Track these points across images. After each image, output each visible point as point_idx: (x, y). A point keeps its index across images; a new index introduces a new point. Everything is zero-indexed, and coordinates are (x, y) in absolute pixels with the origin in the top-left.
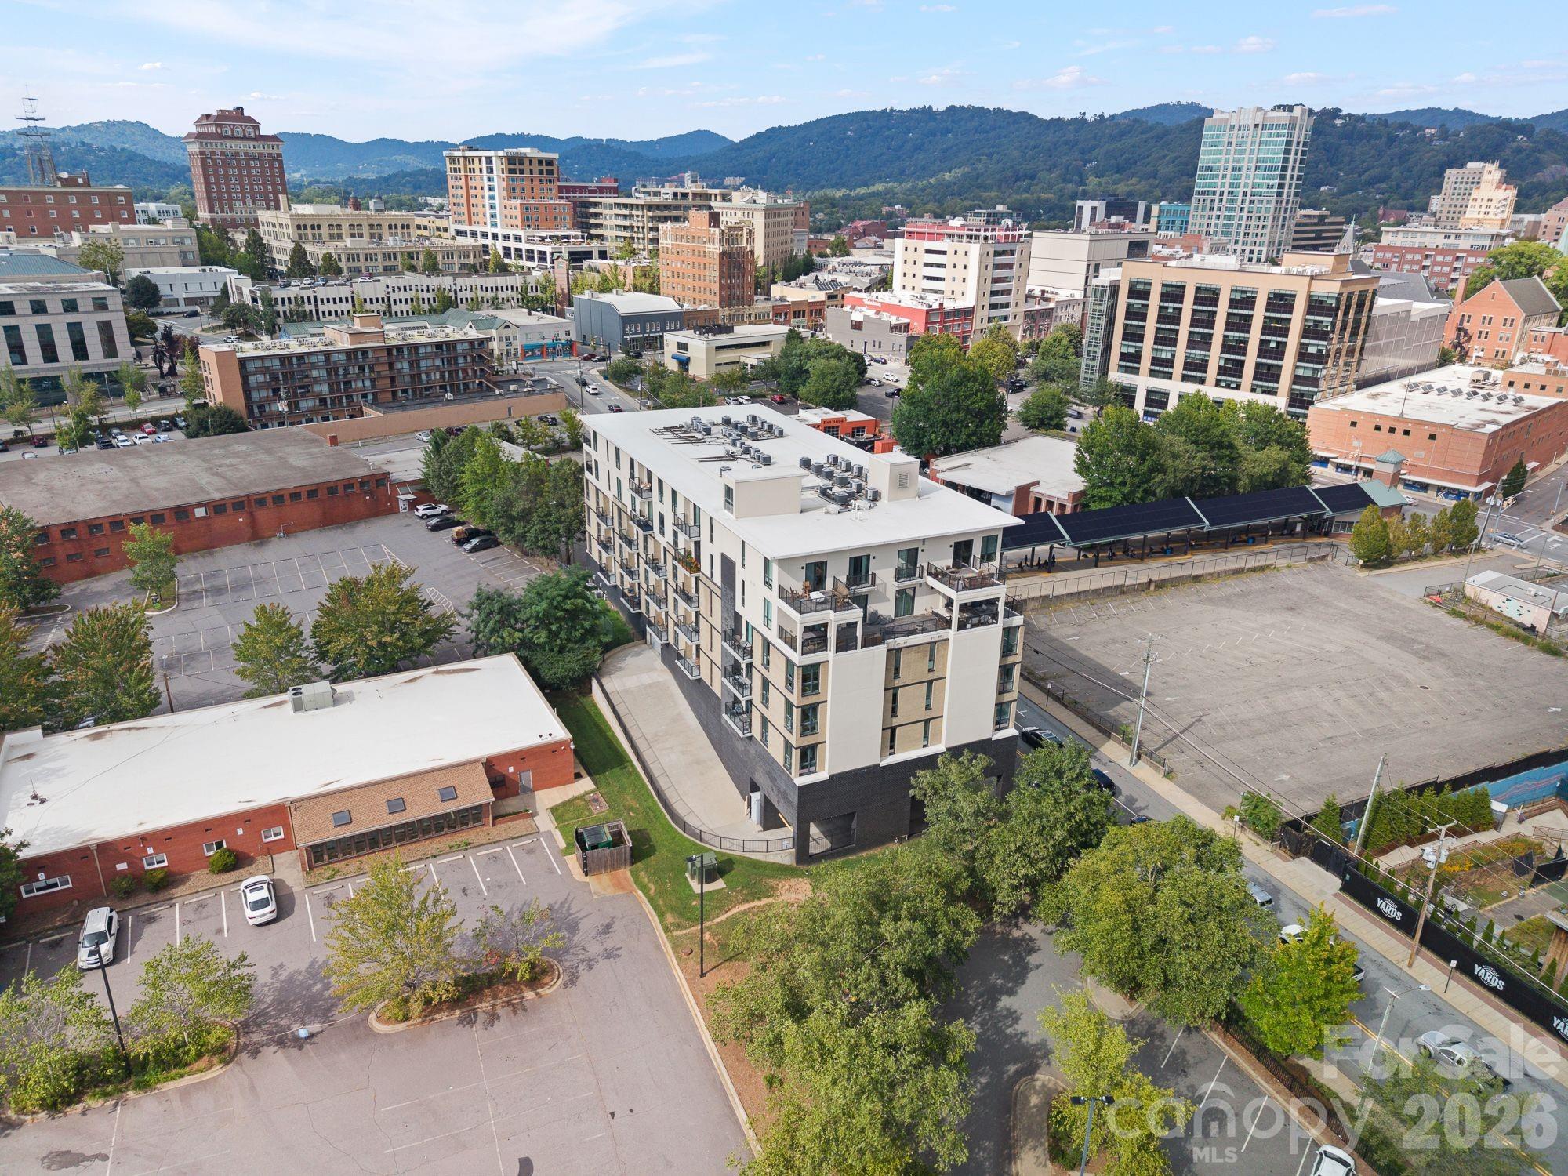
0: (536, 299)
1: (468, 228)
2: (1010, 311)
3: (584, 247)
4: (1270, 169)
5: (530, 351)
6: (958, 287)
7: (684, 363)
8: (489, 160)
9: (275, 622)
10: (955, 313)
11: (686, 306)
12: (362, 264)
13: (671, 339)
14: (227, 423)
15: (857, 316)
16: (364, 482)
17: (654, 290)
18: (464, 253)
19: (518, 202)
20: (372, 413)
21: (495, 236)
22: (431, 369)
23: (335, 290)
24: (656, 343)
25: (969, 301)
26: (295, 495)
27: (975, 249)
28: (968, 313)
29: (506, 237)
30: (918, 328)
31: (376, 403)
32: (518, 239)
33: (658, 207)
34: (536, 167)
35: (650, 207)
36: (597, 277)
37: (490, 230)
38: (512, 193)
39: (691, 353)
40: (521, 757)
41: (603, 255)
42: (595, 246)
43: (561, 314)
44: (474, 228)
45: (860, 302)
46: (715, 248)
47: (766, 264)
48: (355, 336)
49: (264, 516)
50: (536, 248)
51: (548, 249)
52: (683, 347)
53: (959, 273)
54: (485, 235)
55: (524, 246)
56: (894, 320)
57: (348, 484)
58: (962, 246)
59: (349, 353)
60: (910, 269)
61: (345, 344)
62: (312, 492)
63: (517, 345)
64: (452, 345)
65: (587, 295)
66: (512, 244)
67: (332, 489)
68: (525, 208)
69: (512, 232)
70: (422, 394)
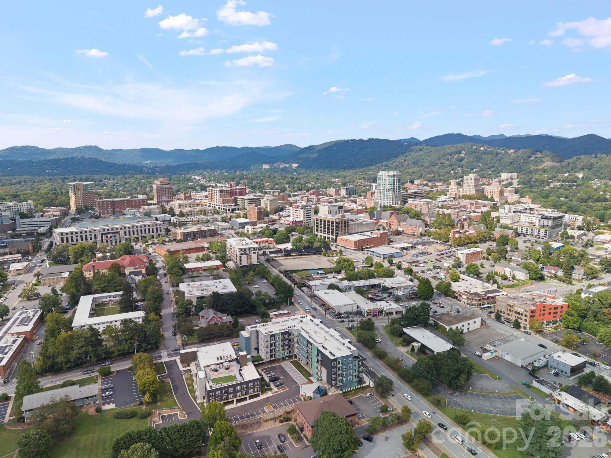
0: (224, 220)
1: (211, 203)
2: (311, 221)
3: (235, 207)
4: (391, 185)
5: (223, 229)
6: (300, 217)
7: (248, 231)
8: (216, 191)
9: (198, 256)
10: (298, 222)
11: (251, 221)
12: (192, 213)
13: (246, 227)
14: (181, 241)
15: (281, 222)
16: (201, 247)
17: (246, 218)
18: (211, 210)
19: (222, 199)
20: (199, 240)
21: (217, 205)
22: (207, 234)
23: (189, 219)
24: (244, 227)
25: (301, 220)
26: (194, 249)
27: (302, 210)
28: (302, 221)
29: (219, 205)
30: (291, 224)
31: (199, 238)
32: (221, 206)
33: (250, 199)
34: (226, 192)
35: (248, 199)
36: (236, 215)
37: (216, 204)
38: (221, 197)
39: (249, 230)
40: (219, 265)
41: (238, 209)
42: (237, 207)
43: (229, 222)
44: (213, 203)
45: (283, 219)
46: (256, 211)
47: (270, 210)
48: (197, 229)
49: (190, 251)
50: (225, 208)
51: (227, 208)
52: (248, 228)
53: (300, 214)
54: (215, 205)
55: (223, 207)
56: (287, 223)
57: (200, 248)
58: (300, 210)
59: (197, 231)
60: (293, 213)
61: (196, 230)
62: (196, 248)
63: (220, 228)
64: (211, 230)
65: (233, 219)
66: (220, 207)
67: (198, 248)
68: (223, 200)
69: (220, 205)
70: (206, 236)
